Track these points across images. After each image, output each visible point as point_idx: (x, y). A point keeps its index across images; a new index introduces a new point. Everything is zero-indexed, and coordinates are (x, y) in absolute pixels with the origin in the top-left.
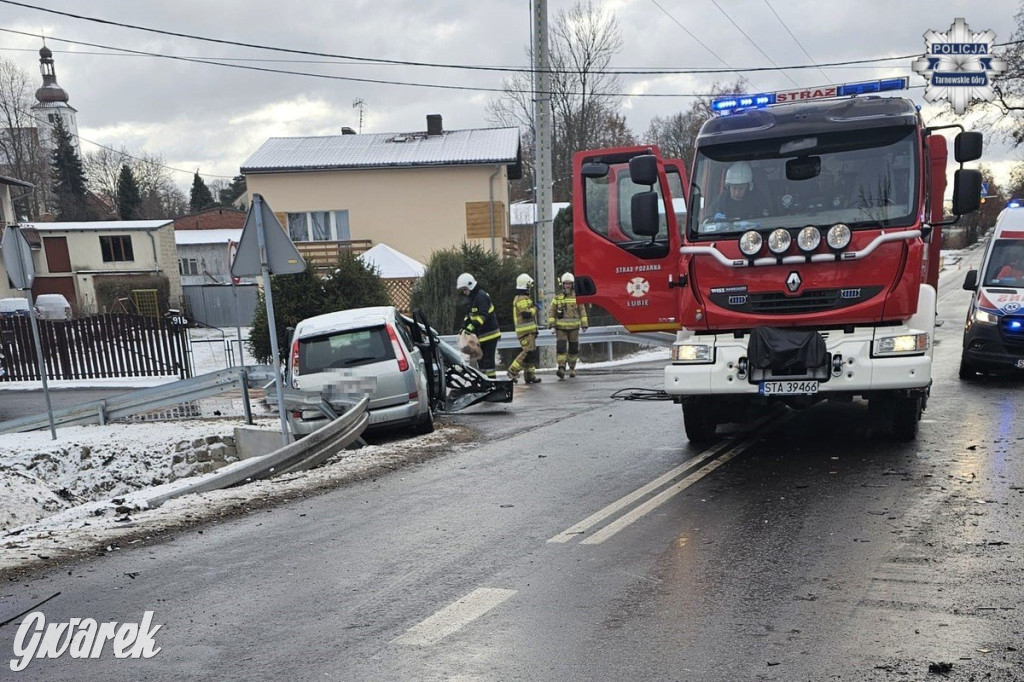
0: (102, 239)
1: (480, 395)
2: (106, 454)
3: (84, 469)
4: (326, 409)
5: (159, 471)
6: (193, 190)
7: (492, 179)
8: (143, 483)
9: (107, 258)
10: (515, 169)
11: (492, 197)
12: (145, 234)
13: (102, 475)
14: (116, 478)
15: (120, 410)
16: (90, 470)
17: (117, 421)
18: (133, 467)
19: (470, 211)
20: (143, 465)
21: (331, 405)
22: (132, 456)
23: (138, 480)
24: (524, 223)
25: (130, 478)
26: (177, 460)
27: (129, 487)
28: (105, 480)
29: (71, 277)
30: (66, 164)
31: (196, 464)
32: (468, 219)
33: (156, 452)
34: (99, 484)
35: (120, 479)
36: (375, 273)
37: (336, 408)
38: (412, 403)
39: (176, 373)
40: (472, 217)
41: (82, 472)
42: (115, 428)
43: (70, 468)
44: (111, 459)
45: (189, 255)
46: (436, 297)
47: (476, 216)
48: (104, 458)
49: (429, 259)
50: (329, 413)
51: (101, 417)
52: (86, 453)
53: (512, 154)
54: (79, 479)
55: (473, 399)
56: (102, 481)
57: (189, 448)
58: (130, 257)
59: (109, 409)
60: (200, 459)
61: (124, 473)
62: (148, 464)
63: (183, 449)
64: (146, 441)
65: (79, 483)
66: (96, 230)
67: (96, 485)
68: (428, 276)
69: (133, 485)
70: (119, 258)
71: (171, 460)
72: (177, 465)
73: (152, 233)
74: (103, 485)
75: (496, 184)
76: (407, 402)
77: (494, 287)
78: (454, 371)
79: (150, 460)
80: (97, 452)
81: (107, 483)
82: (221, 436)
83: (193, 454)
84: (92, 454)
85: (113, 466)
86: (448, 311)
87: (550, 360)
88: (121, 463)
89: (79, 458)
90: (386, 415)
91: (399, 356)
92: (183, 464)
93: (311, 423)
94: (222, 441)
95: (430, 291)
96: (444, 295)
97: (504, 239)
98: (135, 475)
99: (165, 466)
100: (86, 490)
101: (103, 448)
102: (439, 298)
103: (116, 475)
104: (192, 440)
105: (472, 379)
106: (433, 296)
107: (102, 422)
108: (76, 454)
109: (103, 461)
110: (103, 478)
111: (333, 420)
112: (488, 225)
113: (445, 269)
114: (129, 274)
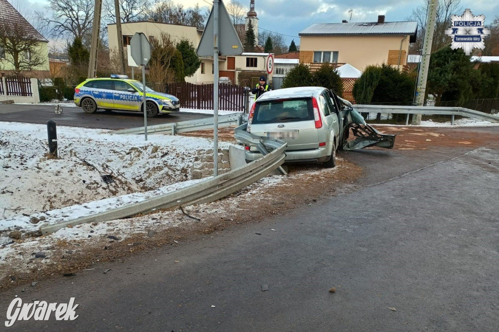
0: (247, 58)
1: (373, 142)
2: (165, 151)
3: (151, 158)
4: (261, 148)
5: (187, 163)
6: (290, 46)
7: (402, 41)
8: (177, 169)
9: (248, 65)
10: (413, 38)
11: (401, 48)
12: (262, 58)
13: (159, 162)
14: (165, 165)
15: (183, 128)
16: (154, 159)
17: (180, 134)
18: (175, 160)
19: (391, 54)
20: (181, 159)
21: (264, 146)
22: (176, 154)
23: (175, 167)
24: (413, 62)
25: (171, 166)
26: (196, 159)
27: (170, 170)
28: (159, 165)
29: (234, 72)
30: (250, 36)
31: (205, 163)
32: (389, 57)
33: (189, 153)
34: (155, 167)
35: (167, 166)
36: (338, 74)
37: (267, 148)
38: (322, 149)
39: (242, 110)
40: (391, 56)
41: (150, 159)
42: (178, 137)
43: (146, 156)
44: (166, 154)
45: (279, 67)
46: (365, 86)
47: (393, 56)
48: (163, 153)
49: (364, 69)
50: (263, 150)
51: (173, 131)
52: (156, 149)
53: (413, 31)
54: (148, 163)
55: (368, 144)
56: (158, 165)
57: (204, 153)
58: (256, 66)
59: (178, 127)
60: (208, 160)
61: (170, 162)
62: (183, 159)
63: (201, 154)
64: (186, 146)
65: (147, 165)
66: (245, 55)
67: (154, 167)
68: (363, 76)
69: (172, 170)
70: (252, 66)
71: (194, 159)
72: (196, 162)
73: (265, 57)
74: (157, 168)
75: (404, 43)
76: (318, 148)
77: (395, 84)
78: (359, 127)
79: (185, 157)
80: (161, 150)
81: (160, 167)
82: (222, 149)
83: (205, 157)
84: (159, 150)
85: (165, 159)
86: (370, 93)
87: (418, 120)
88: (170, 157)
89: (151, 152)
90: (301, 155)
91: (317, 118)
92: (199, 162)
93: (254, 155)
94: (222, 152)
95: (362, 83)
96: (369, 86)
97: (404, 66)
98: (174, 164)
99: (191, 161)
100: (149, 169)
101: (165, 148)
102: (366, 87)
103: (165, 163)
104: (207, 149)
105: (370, 133)
106: (363, 86)
107: (173, 134)
108: (150, 149)
109: (162, 154)
110: (158, 164)
111: (264, 155)
112: (397, 60)
113: (371, 74)
114: (254, 71)
